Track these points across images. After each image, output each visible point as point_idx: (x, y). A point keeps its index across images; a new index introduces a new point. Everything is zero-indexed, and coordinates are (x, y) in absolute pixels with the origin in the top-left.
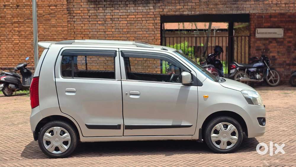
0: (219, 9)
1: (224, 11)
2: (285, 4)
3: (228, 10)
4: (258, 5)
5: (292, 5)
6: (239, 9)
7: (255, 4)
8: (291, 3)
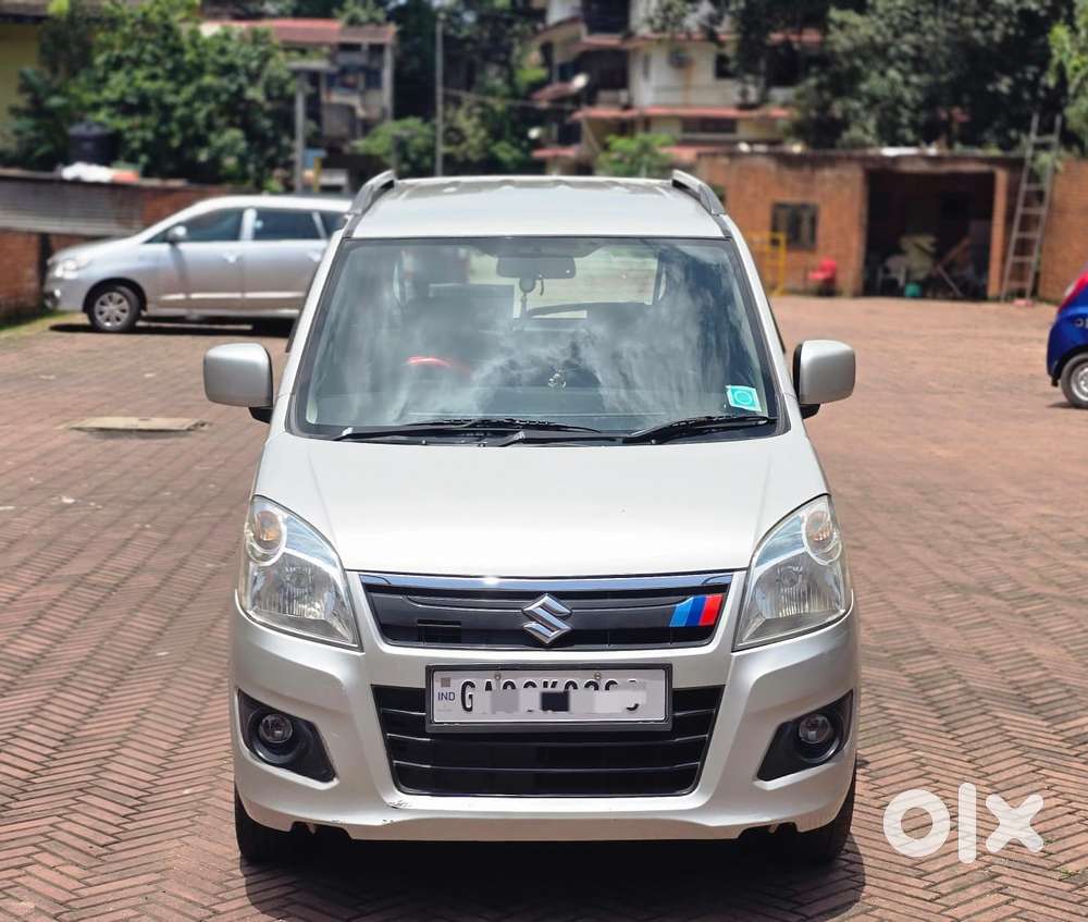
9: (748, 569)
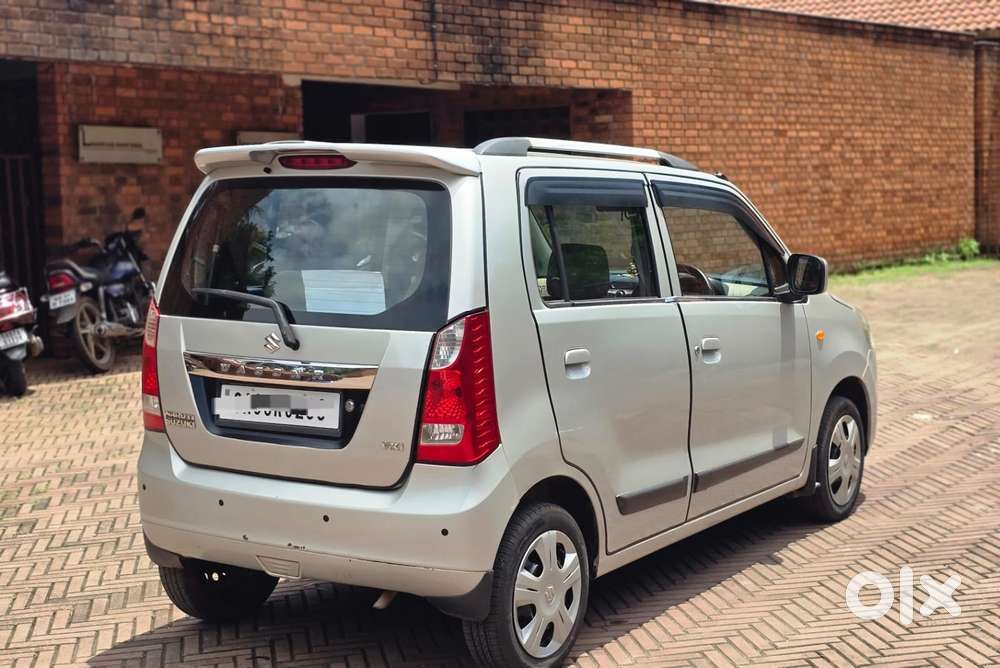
0: (18, 35)
1: (39, 46)
2: (237, 37)
3: (51, 42)
4: (154, 33)
5: (255, 44)
6: (92, 43)
7: (143, 28)
8: (252, 35)
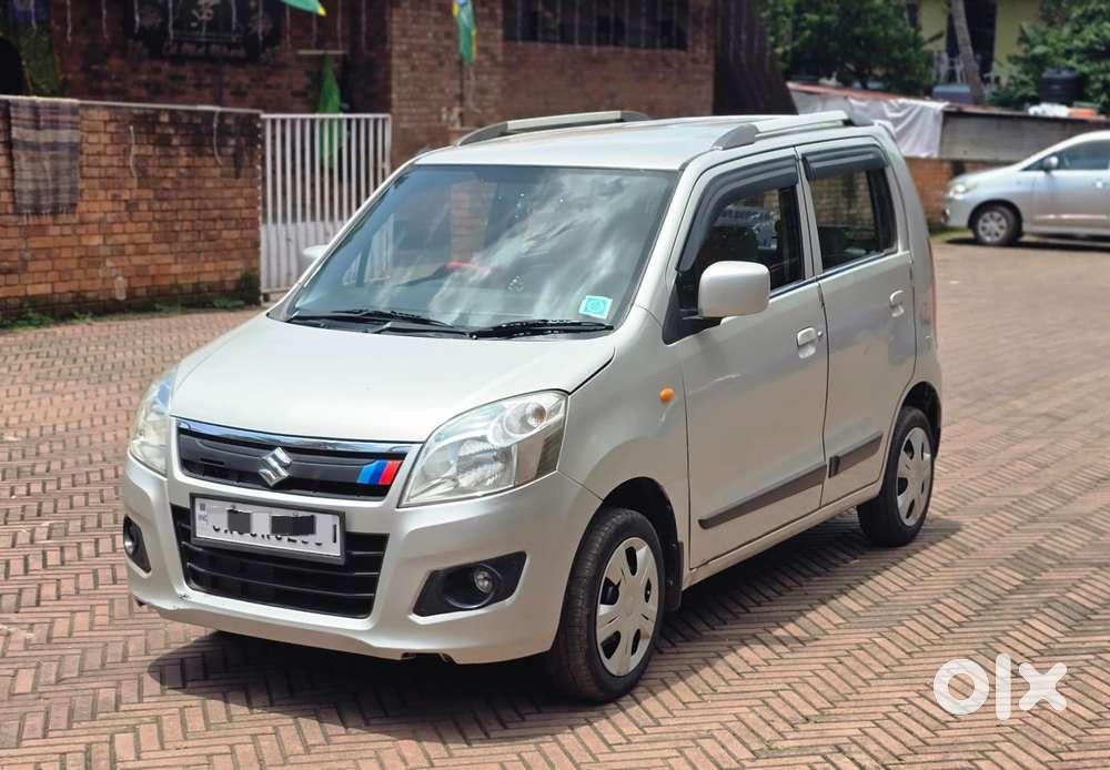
9: (424, 443)
